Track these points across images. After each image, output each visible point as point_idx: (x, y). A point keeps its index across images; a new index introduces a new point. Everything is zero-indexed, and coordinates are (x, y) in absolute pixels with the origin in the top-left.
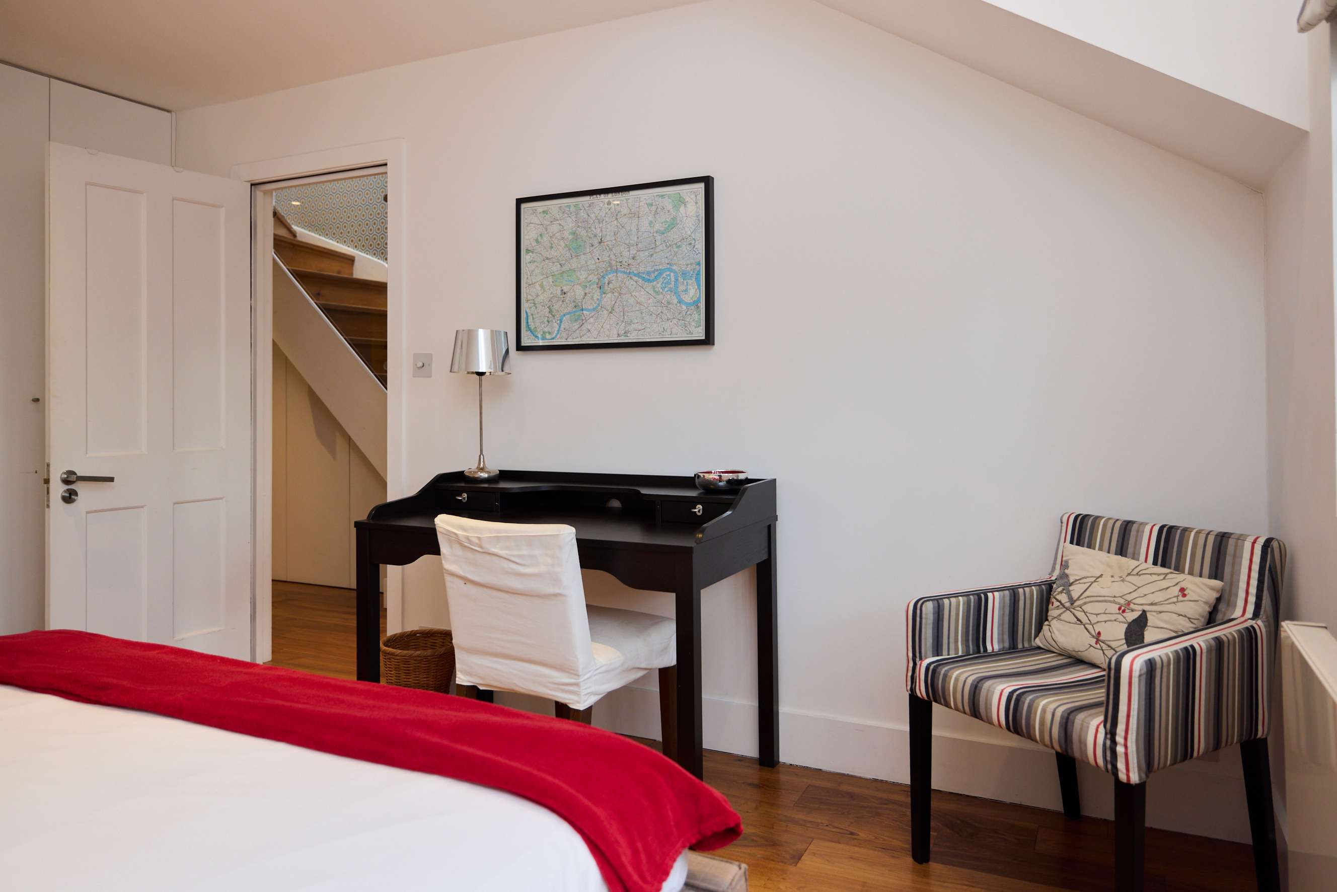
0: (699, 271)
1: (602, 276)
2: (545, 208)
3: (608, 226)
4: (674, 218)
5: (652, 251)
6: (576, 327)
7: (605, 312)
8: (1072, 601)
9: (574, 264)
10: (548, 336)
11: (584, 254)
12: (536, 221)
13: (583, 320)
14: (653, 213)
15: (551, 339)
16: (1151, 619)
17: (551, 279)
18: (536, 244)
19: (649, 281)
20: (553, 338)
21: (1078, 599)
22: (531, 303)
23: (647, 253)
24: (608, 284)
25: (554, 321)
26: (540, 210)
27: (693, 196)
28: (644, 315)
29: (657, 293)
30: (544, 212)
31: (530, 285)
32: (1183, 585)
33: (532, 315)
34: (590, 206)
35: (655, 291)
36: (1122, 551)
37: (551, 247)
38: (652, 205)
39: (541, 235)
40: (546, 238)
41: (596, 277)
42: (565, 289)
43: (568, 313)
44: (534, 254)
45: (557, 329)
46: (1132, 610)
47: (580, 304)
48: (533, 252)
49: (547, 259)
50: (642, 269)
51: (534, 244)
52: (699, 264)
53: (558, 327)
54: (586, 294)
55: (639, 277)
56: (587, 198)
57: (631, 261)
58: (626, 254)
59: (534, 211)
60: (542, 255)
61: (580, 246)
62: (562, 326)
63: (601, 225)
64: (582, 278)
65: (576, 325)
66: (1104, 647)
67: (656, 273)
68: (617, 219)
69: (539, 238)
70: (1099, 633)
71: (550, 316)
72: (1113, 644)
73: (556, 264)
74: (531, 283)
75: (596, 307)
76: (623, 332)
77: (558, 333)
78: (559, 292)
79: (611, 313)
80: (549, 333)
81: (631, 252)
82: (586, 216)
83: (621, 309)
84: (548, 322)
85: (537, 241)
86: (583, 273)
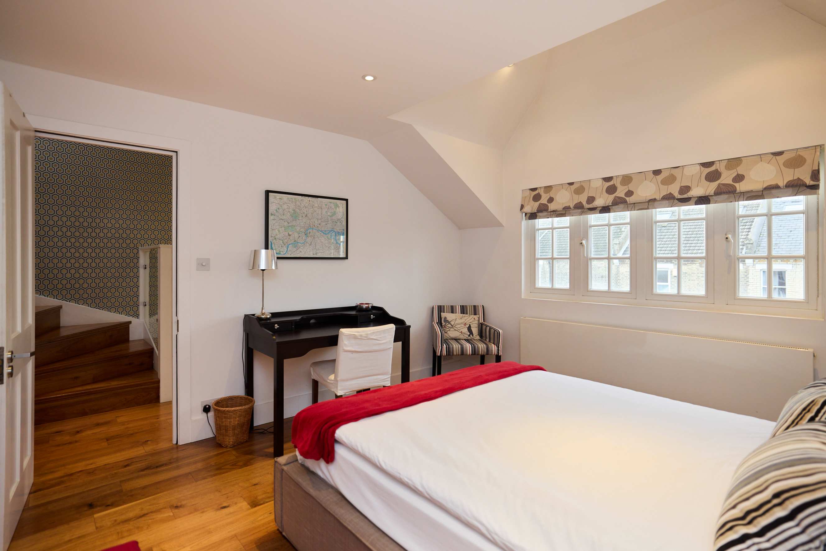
0: (343, 232)
1: (307, 230)
2: (281, 197)
3: (309, 210)
4: (335, 212)
5: (327, 223)
6: (295, 250)
7: (308, 245)
8: (452, 325)
9: (294, 223)
10: (282, 253)
11: (298, 220)
12: (276, 202)
13: (298, 247)
14: (327, 208)
15: (283, 254)
16: (472, 326)
17: (283, 229)
18: (276, 212)
19: (326, 234)
20: (284, 254)
21: (454, 325)
22: (273, 238)
23: (325, 223)
24: (309, 233)
25: (285, 246)
26: (278, 197)
27: (342, 205)
28: (323, 247)
29: (329, 239)
30: (280, 199)
31: (273, 230)
32: (474, 317)
33: (274, 243)
34: (301, 200)
35: (328, 238)
36: (452, 312)
37: (284, 215)
38: (327, 205)
39: (278, 209)
40: (281, 210)
41: (304, 230)
42: (290, 233)
43: (291, 244)
44: (275, 217)
45: (286, 250)
46: (467, 325)
47: (297, 240)
48: (274, 215)
49: (282, 219)
50: (323, 229)
51: (275, 212)
52: (344, 230)
53: (287, 249)
54: (299, 236)
55: (322, 232)
56: (300, 197)
57: (318, 226)
58: (316, 222)
59: (275, 197)
60: (279, 218)
61: (297, 216)
62: (289, 249)
63: (306, 209)
64: (298, 230)
65: (295, 249)
66: (464, 334)
67: (328, 231)
68: (313, 208)
69: (278, 210)
70: (462, 332)
71: (283, 244)
72: (466, 333)
73: (285, 222)
74: (273, 229)
75: (304, 242)
76: (315, 253)
77: (287, 252)
78: (287, 234)
79: (310, 245)
80: (282, 252)
81: (319, 222)
82: (299, 204)
83: (314, 244)
84: (282, 246)
85: (276, 211)
86: (298, 227)
